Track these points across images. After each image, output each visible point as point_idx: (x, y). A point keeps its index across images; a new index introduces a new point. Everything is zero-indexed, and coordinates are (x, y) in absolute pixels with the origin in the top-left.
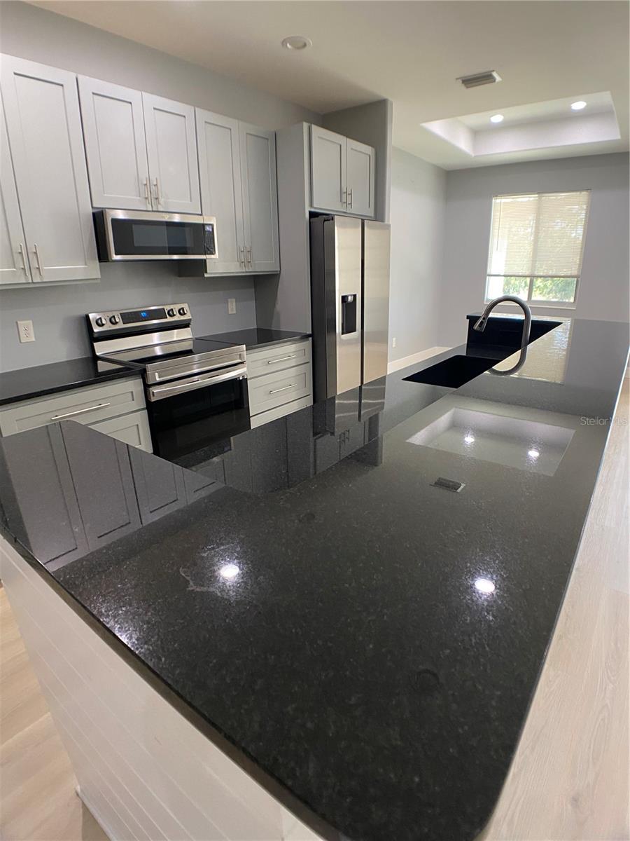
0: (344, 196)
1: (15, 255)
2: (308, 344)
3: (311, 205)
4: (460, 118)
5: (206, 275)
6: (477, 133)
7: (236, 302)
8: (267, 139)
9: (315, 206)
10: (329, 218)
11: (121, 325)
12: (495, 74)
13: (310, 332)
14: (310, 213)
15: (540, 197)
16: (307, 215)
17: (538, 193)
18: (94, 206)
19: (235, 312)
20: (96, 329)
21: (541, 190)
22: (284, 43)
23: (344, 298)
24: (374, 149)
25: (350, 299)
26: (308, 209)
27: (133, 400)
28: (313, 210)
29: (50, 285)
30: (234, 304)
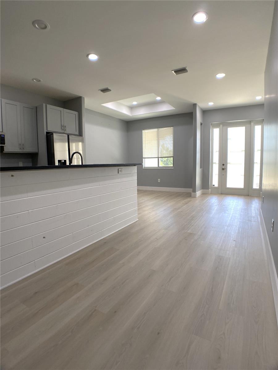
0: (63, 127)
3: (47, 130)
4: (118, 101)
5: (4, 152)
6: (132, 108)
7: (23, 163)
8: (33, 109)
10: (52, 134)
14: (46, 132)
16: (45, 133)
22: (32, 80)
24: (77, 112)
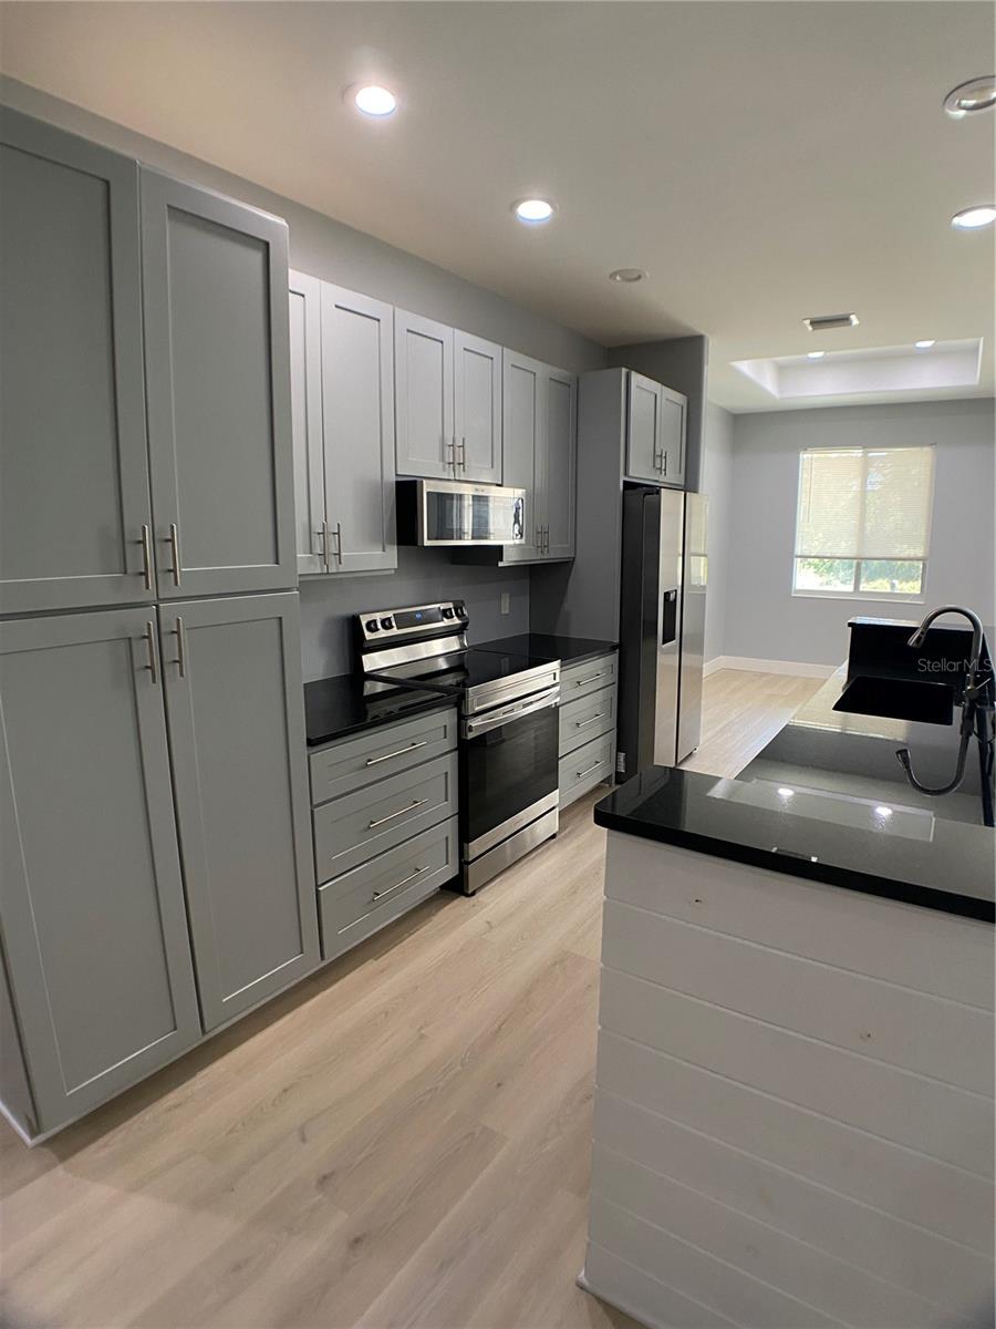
0: (658, 460)
1: (315, 536)
2: (613, 658)
3: (626, 474)
5: (500, 564)
6: (782, 370)
7: (510, 597)
9: (631, 474)
10: (654, 491)
11: (395, 631)
12: (853, 317)
13: (617, 641)
14: (625, 483)
15: (865, 454)
16: (621, 487)
17: (864, 448)
18: (399, 473)
19: (507, 612)
20: (368, 636)
21: (867, 443)
22: (613, 275)
23: (667, 595)
24: (685, 398)
25: (672, 596)
26: (623, 478)
27: (445, 737)
28: (627, 479)
29: (347, 576)
30: (508, 601)
